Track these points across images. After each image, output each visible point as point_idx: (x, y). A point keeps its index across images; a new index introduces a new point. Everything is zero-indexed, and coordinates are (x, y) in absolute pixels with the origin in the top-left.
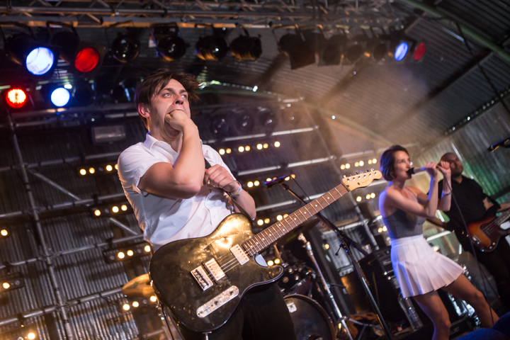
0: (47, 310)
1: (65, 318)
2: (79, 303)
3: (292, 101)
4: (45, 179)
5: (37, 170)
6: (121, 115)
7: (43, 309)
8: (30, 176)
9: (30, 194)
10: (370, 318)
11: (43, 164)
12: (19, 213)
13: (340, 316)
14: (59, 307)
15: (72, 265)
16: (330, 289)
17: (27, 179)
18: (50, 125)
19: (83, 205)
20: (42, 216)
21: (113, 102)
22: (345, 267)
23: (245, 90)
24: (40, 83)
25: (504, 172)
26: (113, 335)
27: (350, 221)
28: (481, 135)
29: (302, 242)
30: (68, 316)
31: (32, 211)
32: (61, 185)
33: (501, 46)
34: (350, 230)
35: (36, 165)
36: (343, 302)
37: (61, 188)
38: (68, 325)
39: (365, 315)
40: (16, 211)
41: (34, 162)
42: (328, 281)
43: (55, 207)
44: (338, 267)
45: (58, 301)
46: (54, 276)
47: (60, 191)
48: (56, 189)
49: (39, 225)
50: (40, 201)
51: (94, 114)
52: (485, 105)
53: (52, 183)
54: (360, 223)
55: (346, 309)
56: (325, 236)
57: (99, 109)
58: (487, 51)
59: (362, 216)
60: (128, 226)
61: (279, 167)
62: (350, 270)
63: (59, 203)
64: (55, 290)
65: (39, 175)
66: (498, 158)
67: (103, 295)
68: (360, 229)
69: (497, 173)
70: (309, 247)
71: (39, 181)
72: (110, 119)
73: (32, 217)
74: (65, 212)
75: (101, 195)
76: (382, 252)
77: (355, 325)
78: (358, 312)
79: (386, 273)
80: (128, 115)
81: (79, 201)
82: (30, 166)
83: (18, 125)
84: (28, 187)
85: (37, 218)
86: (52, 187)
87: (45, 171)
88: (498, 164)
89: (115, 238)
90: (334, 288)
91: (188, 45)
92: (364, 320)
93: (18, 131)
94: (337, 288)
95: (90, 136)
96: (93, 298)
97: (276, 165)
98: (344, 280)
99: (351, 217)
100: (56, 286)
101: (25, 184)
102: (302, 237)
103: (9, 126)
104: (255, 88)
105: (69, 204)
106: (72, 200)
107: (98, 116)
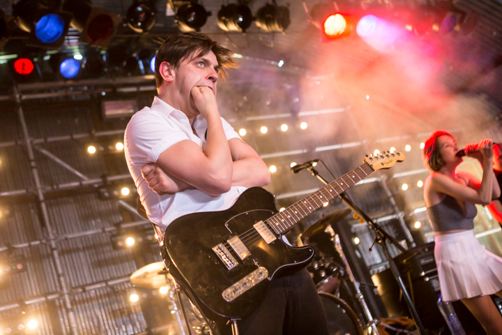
0: (50, 297)
1: (69, 306)
2: (84, 291)
3: (322, 77)
4: (51, 156)
5: (43, 145)
6: (134, 89)
7: (46, 295)
8: (36, 152)
9: (35, 172)
10: (404, 323)
11: (50, 139)
12: (23, 191)
13: (371, 318)
14: (62, 295)
15: (77, 250)
16: (360, 289)
17: (32, 156)
18: (57, 98)
19: (91, 186)
20: (47, 196)
21: (125, 75)
22: (377, 265)
23: (269, 65)
24: (49, 52)
26: (119, 327)
27: (384, 213)
29: (329, 235)
30: (72, 304)
31: (36, 190)
32: (68, 163)
34: (383, 224)
35: (41, 140)
36: (373, 303)
37: (67, 167)
38: (71, 314)
39: (398, 319)
40: (20, 189)
41: (39, 137)
42: (358, 279)
43: (61, 186)
44: (368, 264)
45: (61, 288)
46: (58, 261)
47: (67, 170)
48: (62, 167)
49: (43, 206)
50: (45, 179)
51: (105, 87)
53: (58, 161)
54: (394, 216)
55: (377, 312)
56: (355, 228)
57: (111, 81)
59: (397, 209)
61: (305, 151)
62: (381, 268)
63: (65, 182)
64: (59, 276)
65: (44, 152)
67: (110, 283)
68: (395, 223)
70: (337, 240)
71: (45, 158)
72: (122, 93)
73: (37, 197)
74: (72, 193)
75: (110, 175)
76: (420, 250)
77: (387, 330)
78: (390, 315)
79: (423, 274)
80: (142, 89)
81: (87, 181)
82: (37, 141)
83: (24, 97)
84: (33, 164)
85: (41, 197)
86: (59, 165)
87: (53, 148)
89: (124, 222)
90: (364, 288)
91: (209, 14)
92: (397, 325)
93: (25, 104)
94: (367, 288)
95: (100, 111)
96: (98, 286)
97: (302, 148)
98: (376, 280)
99: (385, 209)
100: (60, 271)
101: (30, 161)
102: (330, 229)
103: (15, 98)
104: (281, 63)
105: (75, 184)
106: (80, 179)
107: (110, 90)
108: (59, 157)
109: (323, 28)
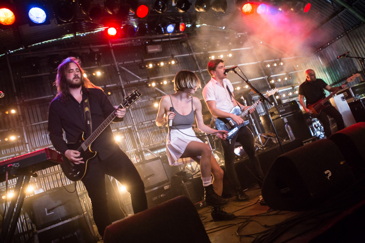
0: (129, 127)
1: (137, 130)
2: (142, 124)
3: (241, 34)
4: (126, 70)
5: (122, 65)
6: (160, 40)
7: (127, 126)
8: (120, 68)
9: (120, 76)
10: (271, 135)
11: (125, 63)
12: (116, 85)
13: (258, 133)
14: (134, 126)
15: (139, 108)
16: (254, 122)
17: (118, 70)
18: (127, 45)
19: (143, 82)
20: (126, 87)
21: (156, 34)
22: (262, 113)
23: (219, 28)
24: (123, 25)
25: (343, 71)
26: (157, 138)
28: (334, 52)
29: (242, 100)
30: (138, 129)
31: (121, 84)
32: (133, 73)
33: (350, 6)
35: (122, 63)
36: (259, 128)
37: (133, 74)
38: (138, 133)
39: (269, 134)
40: (114, 84)
41: (121, 62)
42: (253, 118)
43: (131, 82)
44: (258, 113)
45: (133, 123)
46: (131, 112)
47: (133, 75)
48: (131, 74)
49: (124, 90)
50: (125, 79)
51: (148, 39)
52: (338, 37)
53: (129, 72)
55: (261, 131)
57: (150, 37)
58: (343, 8)
60: (164, 91)
62: (264, 114)
63: (133, 80)
64: (132, 118)
65: (123, 68)
66: (341, 64)
67: (153, 121)
69: (339, 71)
70: (246, 102)
71: (124, 70)
72: (154, 42)
73: (121, 87)
74: (135, 85)
75: (151, 77)
76: (280, 106)
77: (264, 138)
78: (266, 133)
79: (281, 116)
80: (163, 40)
81: (141, 80)
82: (119, 64)
83: (113, 45)
84: (119, 73)
85: (123, 87)
86: (130, 73)
87: (127, 66)
88: (341, 67)
89: (157, 96)
91: (191, 4)
92: (268, 136)
93: (114, 48)
94: (257, 122)
95: (146, 50)
96: (148, 122)
97: (232, 65)
98: (261, 119)
100: (132, 117)
101: (117, 72)
102: (242, 98)
103: (109, 45)
104: (224, 28)
105: (137, 81)
106: (139, 79)
107: (149, 41)
108: (129, 70)
109: (242, 10)
